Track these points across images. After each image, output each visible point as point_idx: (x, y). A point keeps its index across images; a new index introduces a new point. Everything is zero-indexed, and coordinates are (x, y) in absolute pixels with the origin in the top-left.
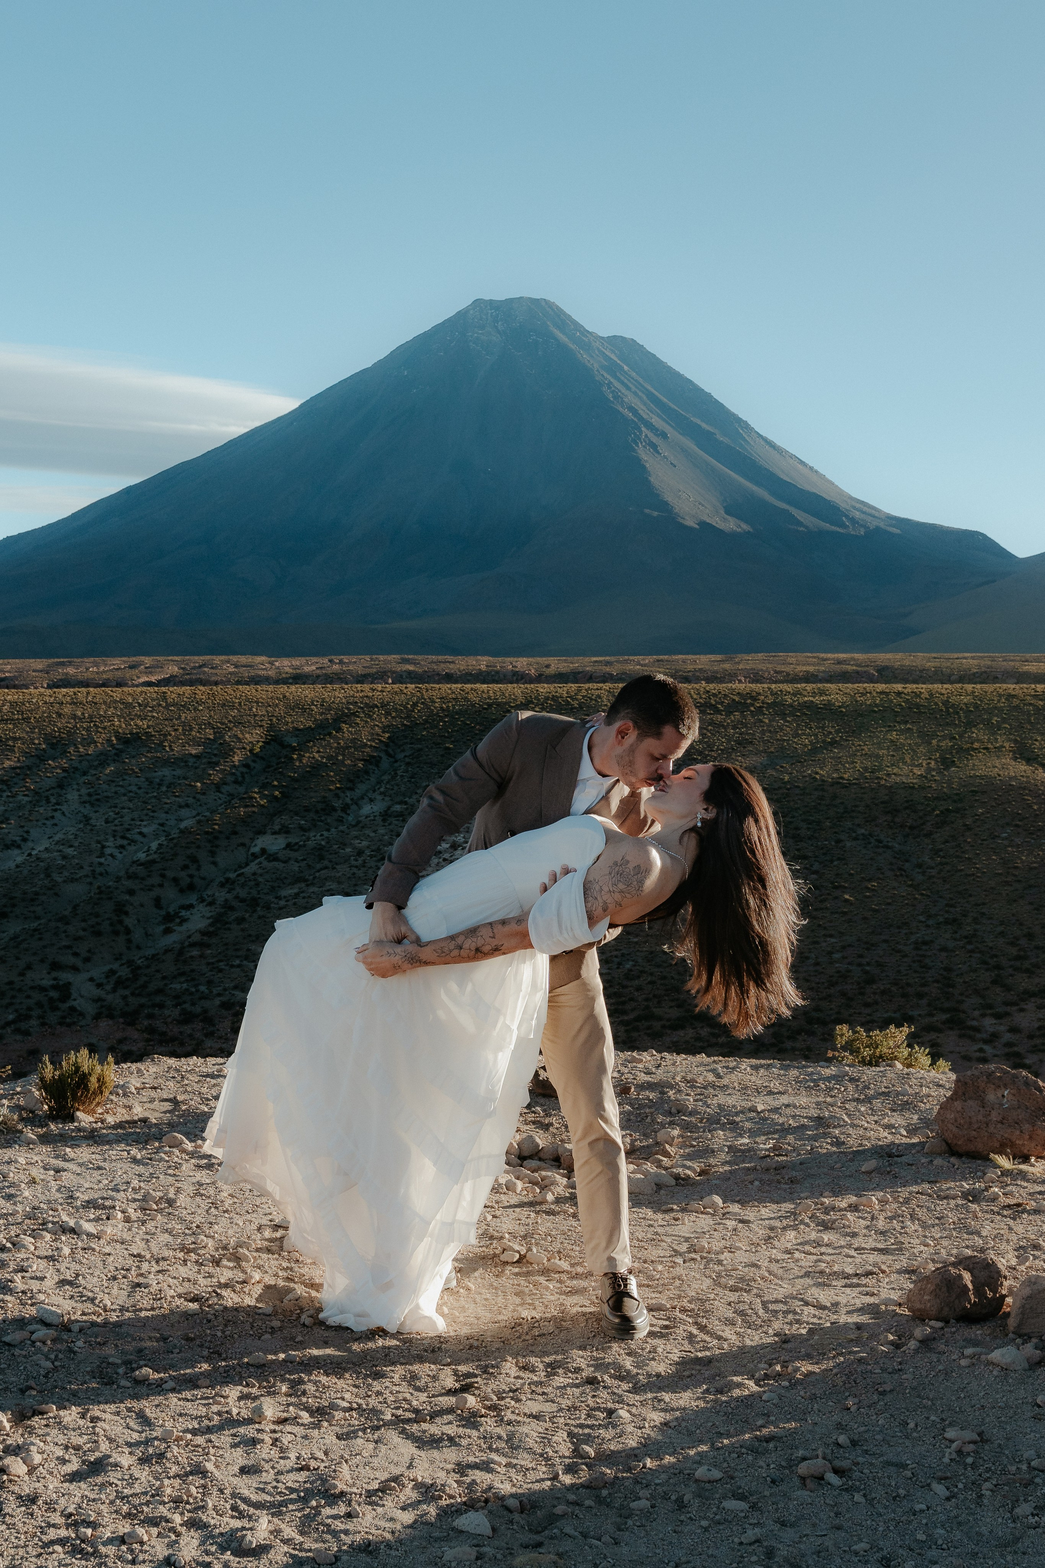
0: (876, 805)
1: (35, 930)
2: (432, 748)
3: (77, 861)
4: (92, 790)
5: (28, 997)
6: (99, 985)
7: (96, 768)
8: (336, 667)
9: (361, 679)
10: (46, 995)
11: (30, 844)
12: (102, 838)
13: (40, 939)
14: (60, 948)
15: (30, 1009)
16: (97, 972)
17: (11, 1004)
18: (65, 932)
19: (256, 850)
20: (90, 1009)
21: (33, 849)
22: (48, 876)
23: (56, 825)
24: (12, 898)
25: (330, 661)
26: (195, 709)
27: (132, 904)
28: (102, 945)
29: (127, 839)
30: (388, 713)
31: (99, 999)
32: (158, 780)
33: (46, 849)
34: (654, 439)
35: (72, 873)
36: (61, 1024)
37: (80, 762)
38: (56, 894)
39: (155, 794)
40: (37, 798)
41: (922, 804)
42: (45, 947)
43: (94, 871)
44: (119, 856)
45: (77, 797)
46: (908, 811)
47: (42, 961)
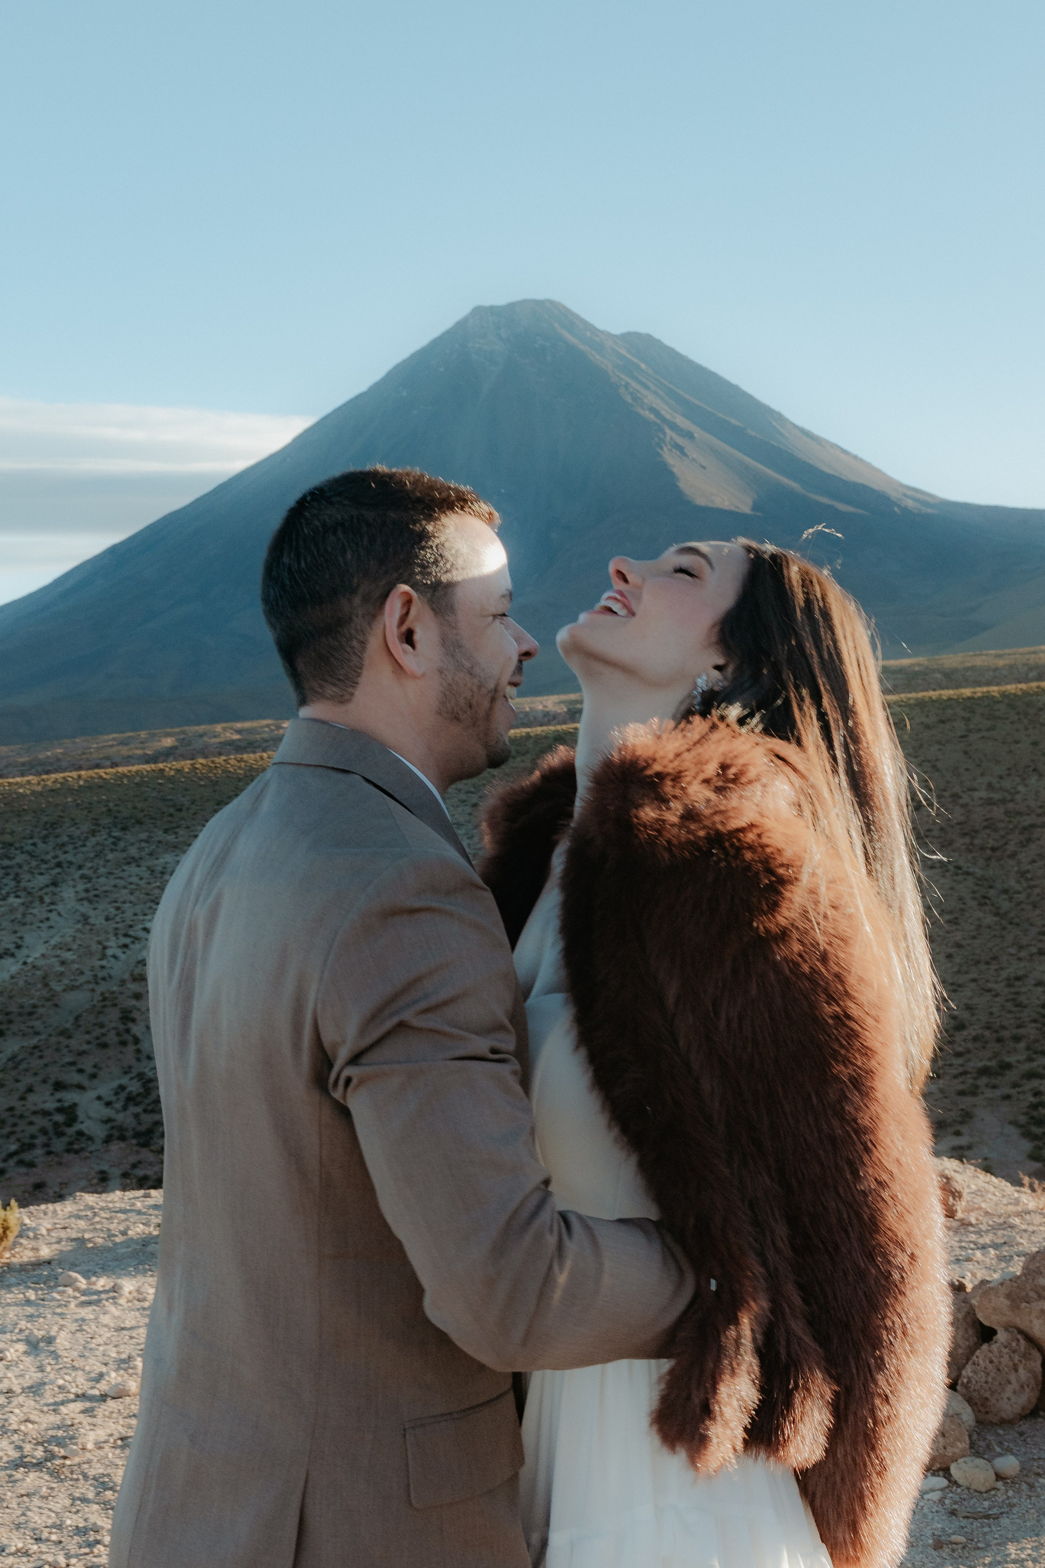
0: (953, 827)
1: (35, 1047)
2: (458, 806)
3: (76, 966)
4: (89, 885)
5: (31, 1123)
6: (108, 1104)
7: (92, 860)
10: (50, 1120)
11: (24, 951)
12: (102, 938)
13: (41, 1057)
14: (63, 1066)
15: (33, 1137)
16: (105, 1089)
17: (13, 1133)
18: (67, 1046)
20: (99, 1131)
21: (28, 956)
22: (46, 985)
23: (51, 927)
24: (7, 1014)
27: (139, 1010)
28: (109, 1058)
29: (130, 936)
31: (109, 1120)
32: (160, 868)
33: (43, 955)
34: (680, 440)
35: (71, 980)
36: (68, 1151)
37: (75, 855)
38: (56, 1005)
39: (158, 884)
40: (30, 899)
41: (1003, 821)
42: (46, 1065)
43: (96, 976)
44: (123, 957)
45: (72, 895)
46: (988, 831)
47: (44, 1081)
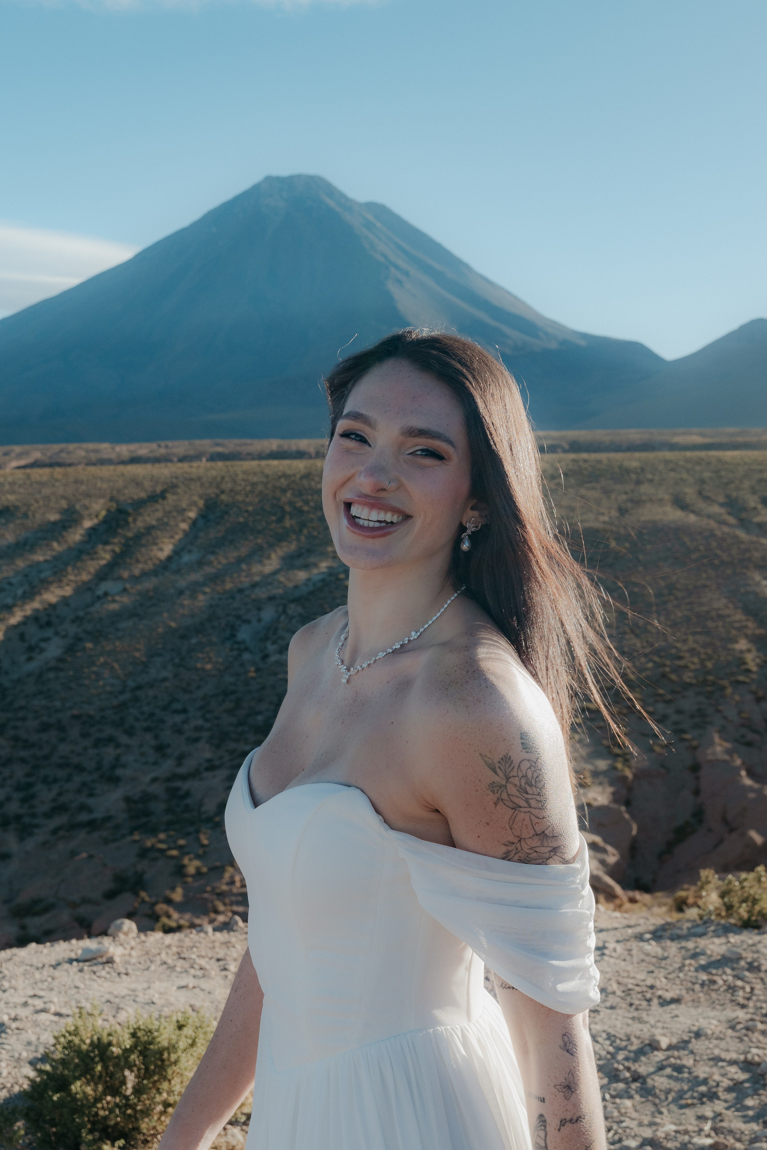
8: (163, 451)
9: (181, 460)
19: (100, 592)
25: (159, 446)
26: (53, 486)
30: (202, 485)
34: (400, 276)
